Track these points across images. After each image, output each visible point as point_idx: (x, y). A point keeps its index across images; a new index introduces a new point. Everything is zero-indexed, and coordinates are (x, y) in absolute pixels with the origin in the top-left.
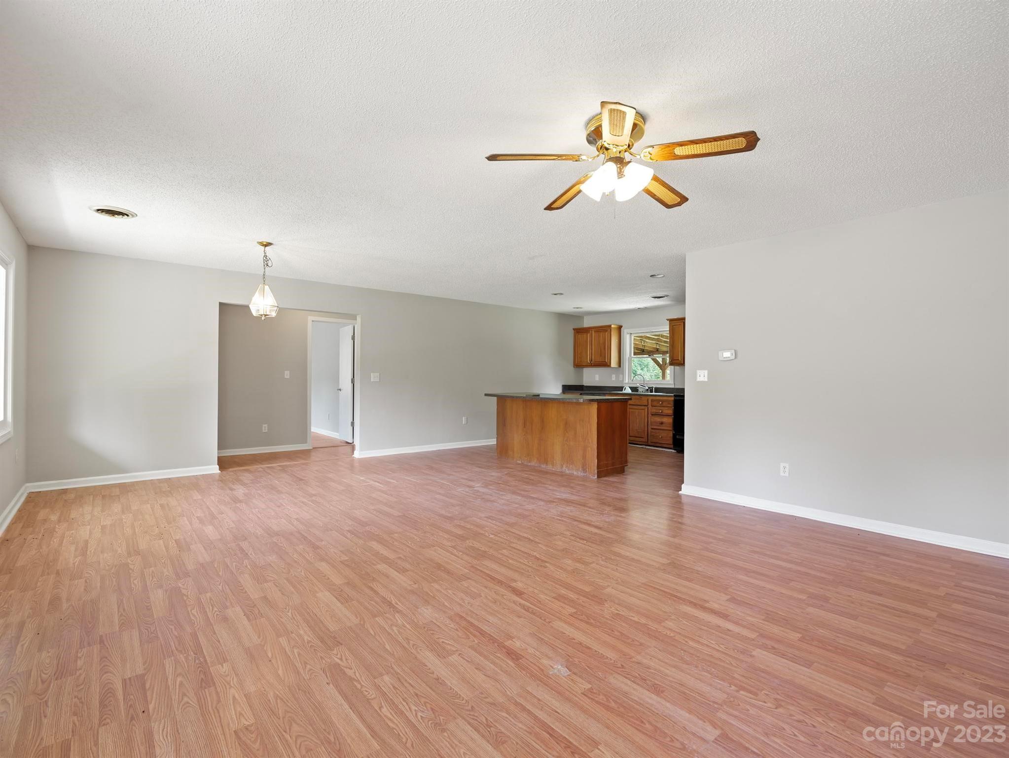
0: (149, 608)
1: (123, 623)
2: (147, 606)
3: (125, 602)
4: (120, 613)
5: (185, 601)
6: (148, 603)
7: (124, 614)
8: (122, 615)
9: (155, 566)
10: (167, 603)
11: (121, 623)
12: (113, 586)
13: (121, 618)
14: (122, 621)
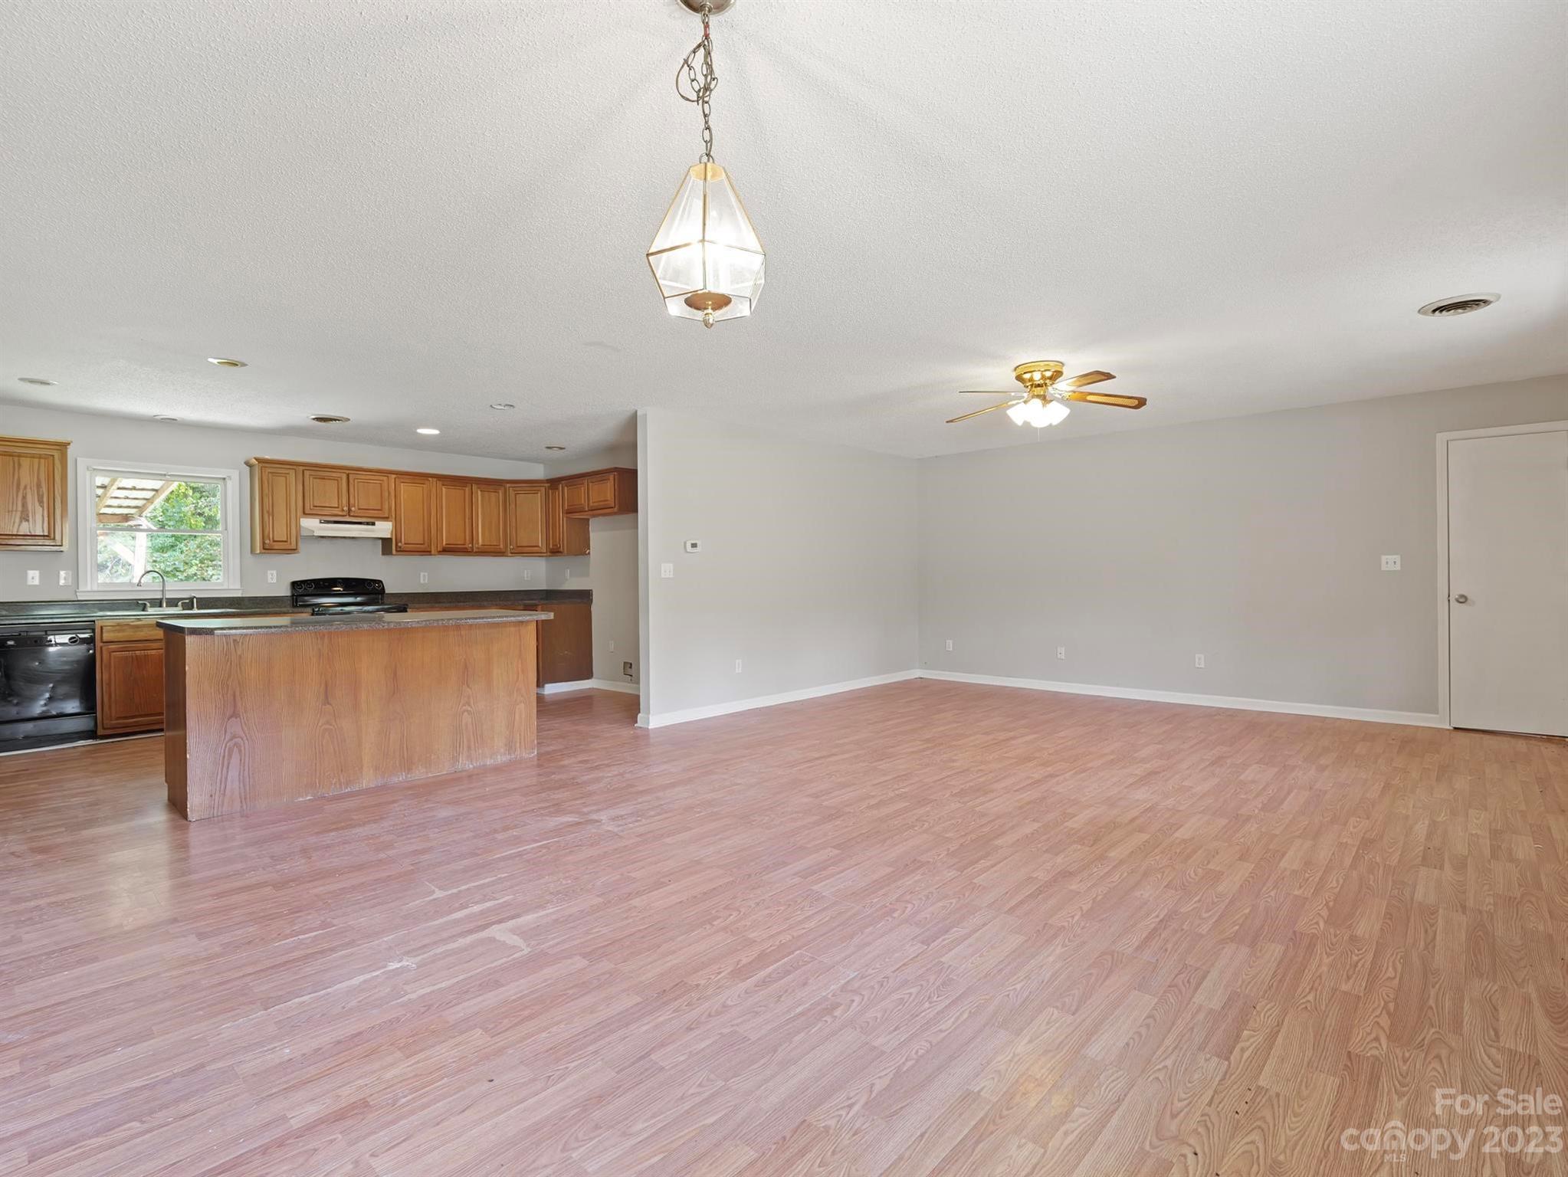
0: (1388, 916)
1: (1432, 914)
2: (1391, 919)
3: (1422, 943)
4: (1434, 929)
5: (1335, 900)
6: (1387, 923)
7: (1428, 925)
8: (1432, 926)
9: (1335, 990)
10: (1359, 910)
11: (1435, 915)
12: (1437, 986)
13: (1434, 921)
14: (1432, 917)
